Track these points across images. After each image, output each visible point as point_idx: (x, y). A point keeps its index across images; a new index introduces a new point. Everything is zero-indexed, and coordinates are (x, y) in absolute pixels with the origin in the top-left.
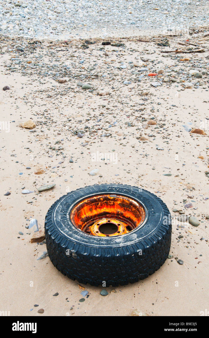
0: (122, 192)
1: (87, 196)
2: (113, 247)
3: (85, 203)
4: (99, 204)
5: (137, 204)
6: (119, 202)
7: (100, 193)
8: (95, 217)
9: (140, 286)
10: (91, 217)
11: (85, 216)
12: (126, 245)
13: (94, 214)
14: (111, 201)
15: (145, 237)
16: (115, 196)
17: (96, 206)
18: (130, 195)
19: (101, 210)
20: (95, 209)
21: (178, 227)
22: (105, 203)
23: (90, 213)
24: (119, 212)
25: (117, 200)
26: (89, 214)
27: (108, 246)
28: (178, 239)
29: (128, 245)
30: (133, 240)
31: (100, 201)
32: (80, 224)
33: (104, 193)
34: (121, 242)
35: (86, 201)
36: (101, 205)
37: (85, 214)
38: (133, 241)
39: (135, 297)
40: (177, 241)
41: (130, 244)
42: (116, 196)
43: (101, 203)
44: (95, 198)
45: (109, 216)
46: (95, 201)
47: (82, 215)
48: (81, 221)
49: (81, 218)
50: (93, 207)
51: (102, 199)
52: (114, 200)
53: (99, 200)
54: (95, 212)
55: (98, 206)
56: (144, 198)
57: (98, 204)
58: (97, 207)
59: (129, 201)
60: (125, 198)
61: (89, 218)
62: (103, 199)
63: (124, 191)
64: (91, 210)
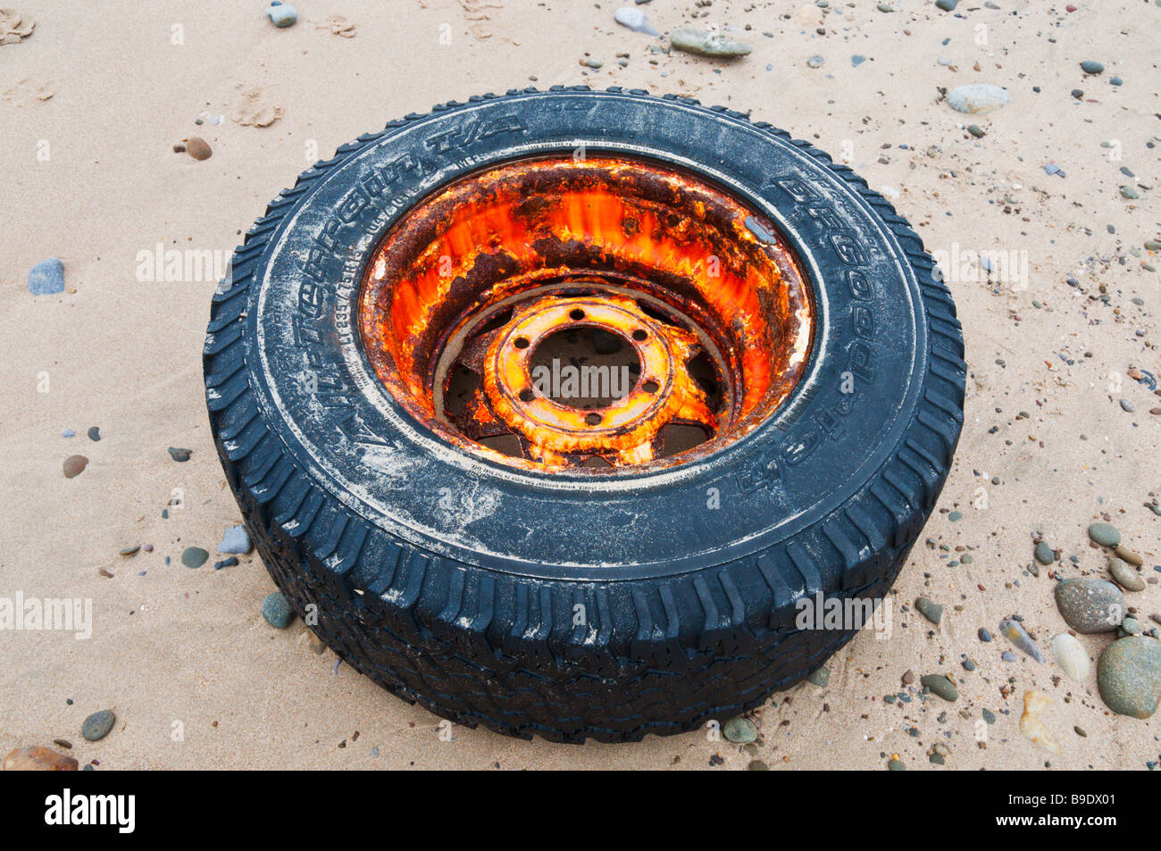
0: (813, 243)
1: (642, 149)
2: (313, 469)
3: (605, 176)
4: (682, 227)
5: (797, 358)
6: (763, 282)
7: (717, 174)
8: (635, 274)
9: (423, 723)
10: (611, 262)
11: (579, 236)
12: (372, 516)
13: (631, 256)
14: (736, 250)
15: (512, 557)
16: (767, 235)
17: (663, 227)
18: (828, 283)
19: (678, 259)
20: (652, 238)
21: (1002, 628)
22: (711, 238)
23: (616, 236)
24: (737, 329)
25: (761, 265)
26: (609, 242)
27: (307, 444)
28: (916, 685)
29: (378, 523)
30: (430, 521)
31: (691, 213)
32: (515, 257)
33: (738, 184)
34: (372, 478)
35: (616, 168)
36: (690, 236)
37: (587, 227)
38: (427, 530)
39: (343, 745)
40: (896, 688)
41: (390, 526)
42: (774, 240)
43: (690, 226)
44: (674, 181)
45: (697, 313)
46: (665, 195)
47: (566, 222)
48: (538, 246)
49: (546, 230)
50: (647, 219)
51: (700, 208)
52: (750, 249)
53: (686, 202)
54: (644, 251)
55: (672, 230)
56: (863, 348)
57: (675, 222)
58: (668, 236)
59: (793, 307)
60: (797, 279)
61: (599, 260)
62: (708, 212)
63: (829, 242)
64: (629, 228)
